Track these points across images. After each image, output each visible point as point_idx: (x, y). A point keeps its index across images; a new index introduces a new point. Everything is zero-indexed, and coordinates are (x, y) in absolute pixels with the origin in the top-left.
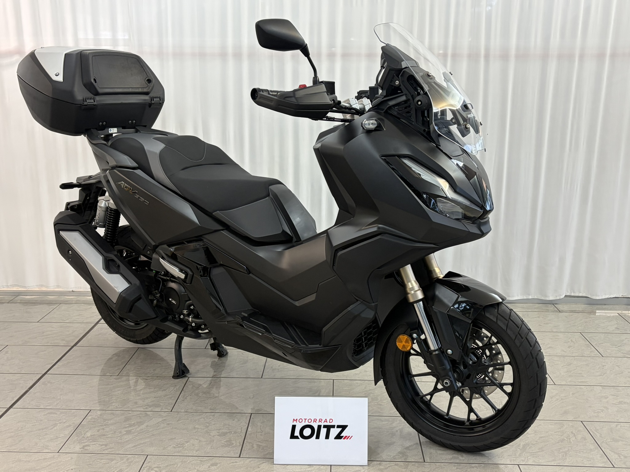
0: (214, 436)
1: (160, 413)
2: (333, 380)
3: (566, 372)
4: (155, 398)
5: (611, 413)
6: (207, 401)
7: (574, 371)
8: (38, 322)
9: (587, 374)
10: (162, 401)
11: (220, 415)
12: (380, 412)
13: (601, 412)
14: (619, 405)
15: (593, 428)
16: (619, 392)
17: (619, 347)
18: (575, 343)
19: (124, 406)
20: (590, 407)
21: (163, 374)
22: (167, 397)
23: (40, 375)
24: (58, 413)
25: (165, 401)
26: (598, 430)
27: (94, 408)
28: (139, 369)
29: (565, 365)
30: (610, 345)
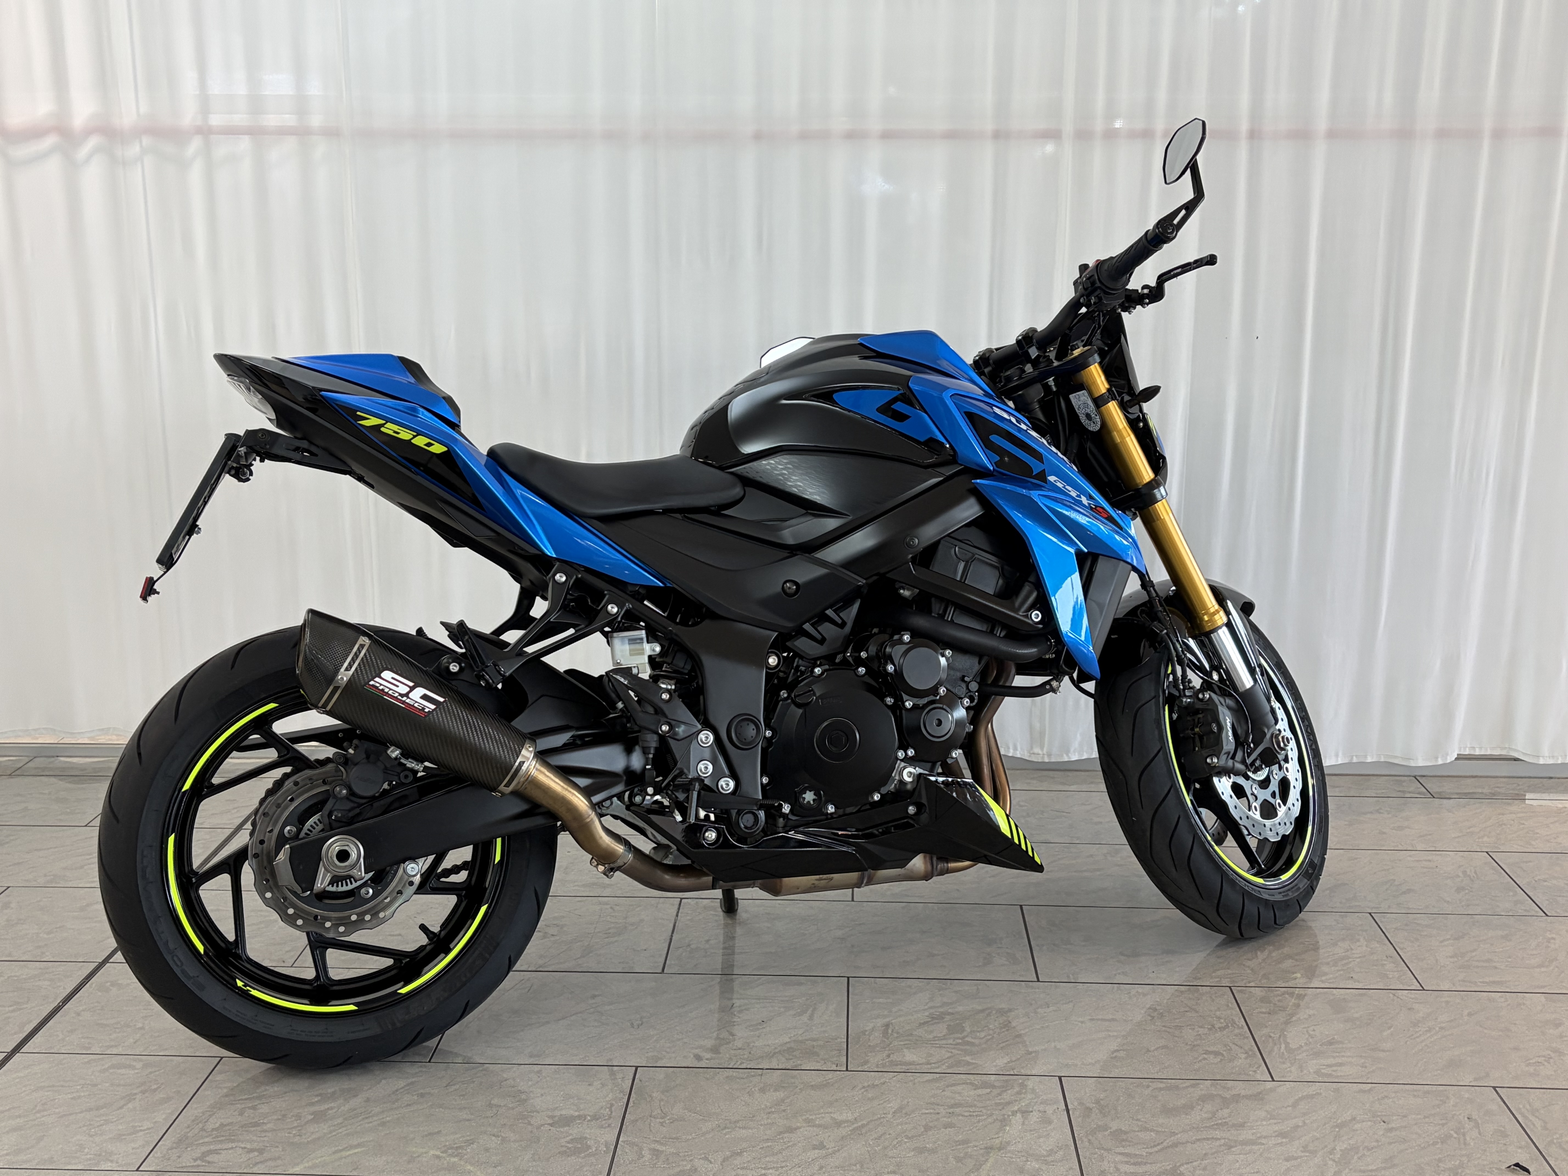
0: (538, 1128)
1: (402, 1065)
2: (849, 978)
3: (1450, 957)
6: (522, 1033)
7: (1474, 954)
8: (86, 826)
9: (1508, 962)
11: (556, 1072)
12: (968, 1064)
13: (1546, 1064)
15: (1522, 1104)
20: (1516, 1049)
23: (92, 966)
24: (137, 1067)
26: (1537, 1110)
29: (1449, 937)
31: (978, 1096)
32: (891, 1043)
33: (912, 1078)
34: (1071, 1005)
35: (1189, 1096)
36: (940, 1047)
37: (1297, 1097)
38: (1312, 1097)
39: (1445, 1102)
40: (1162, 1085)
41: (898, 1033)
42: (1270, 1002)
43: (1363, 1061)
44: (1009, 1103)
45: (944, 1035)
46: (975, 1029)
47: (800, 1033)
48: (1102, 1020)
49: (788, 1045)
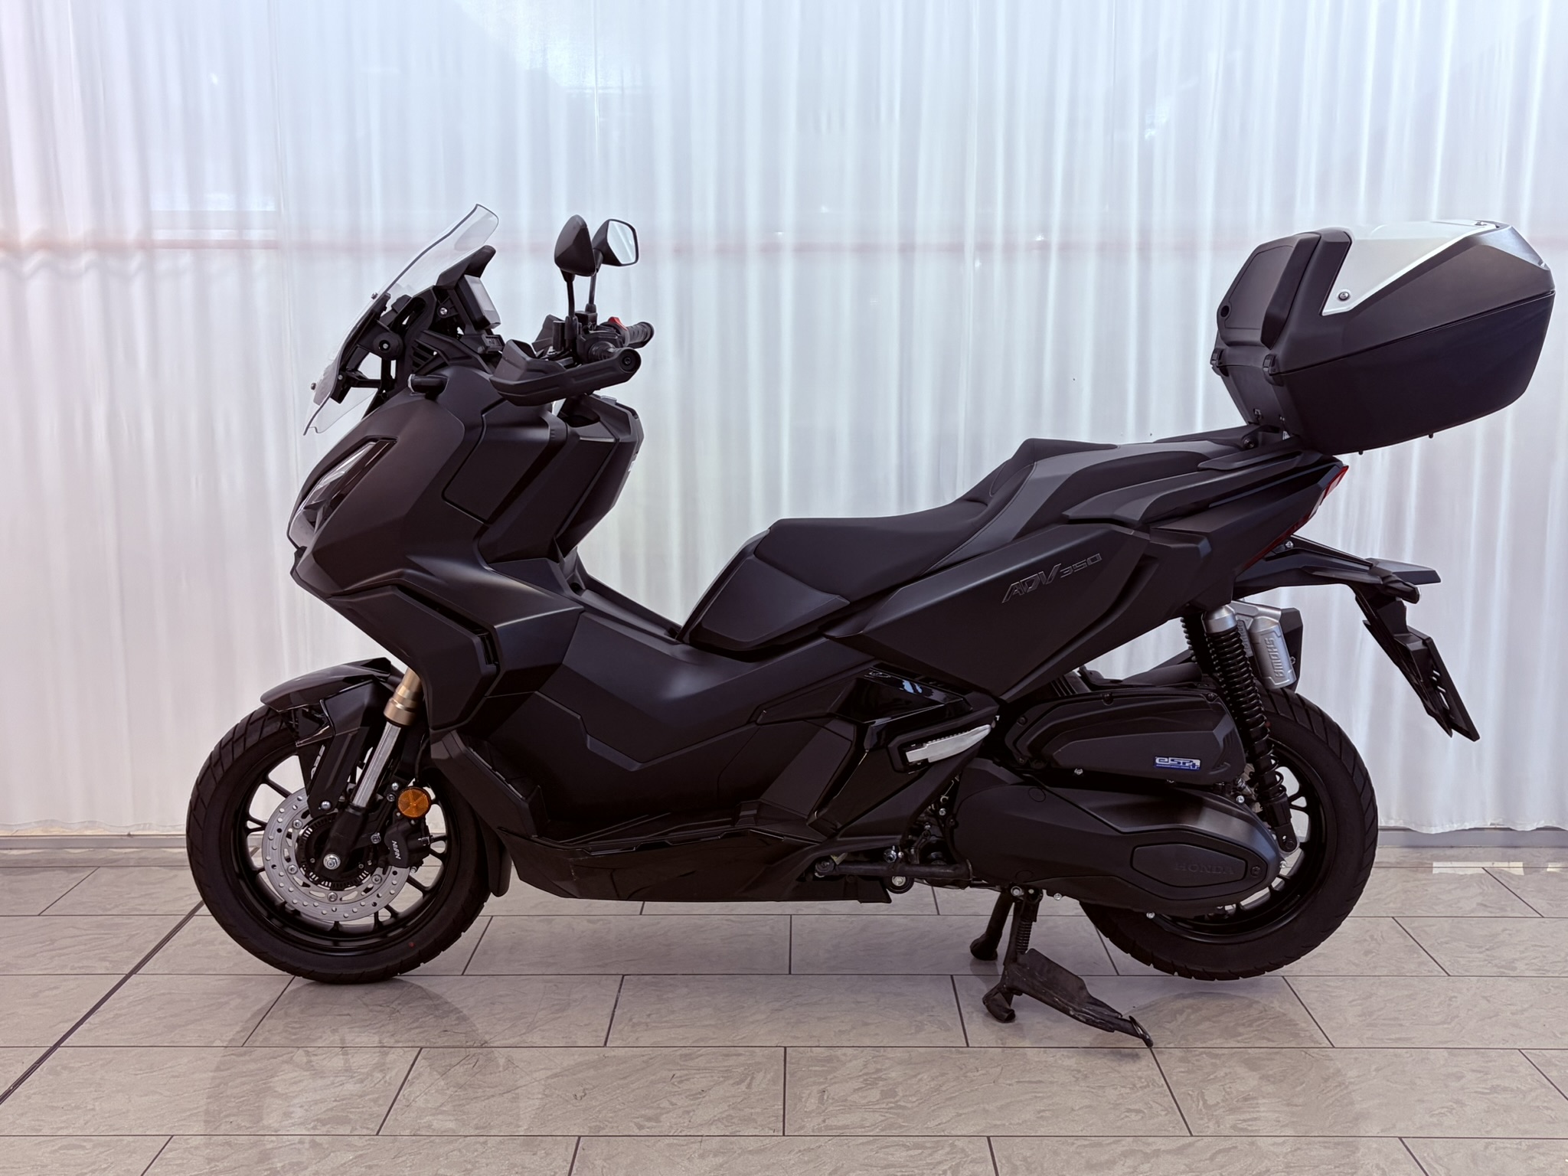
1: (350, 1138)
2: (785, 1048)
3: (1359, 1016)
4: (335, 1101)
5: (1473, 1117)
6: (467, 1107)
7: (1380, 1013)
8: (39, 915)
9: (1412, 1019)
10: (353, 1108)
11: (501, 1143)
12: (901, 1127)
13: (1449, 1114)
14: (1492, 1096)
15: (1428, 1154)
16: (1490, 1061)
17: (1488, 952)
18: (1380, 944)
19: (258, 1122)
20: (1421, 1101)
21: (356, 1041)
22: (367, 1098)
23: (44, 1051)
24: (88, 1147)
25: (361, 1110)
26: (1440, 1158)
27: (180, 1130)
28: (293, 1028)
29: (1357, 997)
30: (1467, 946)
31: (911, 1156)
32: (826, 1109)
33: (846, 1142)
34: (999, 1069)
35: (1112, 1152)
36: (874, 1111)
37: (1214, 1151)
38: (1228, 1150)
39: (1354, 1153)
40: (1086, 1143)
41: (833, 1099)
42: (1189, 1062)
43: (1277, 1115)
44: (940, 1163)
45: (878, 1101)
46: (908, 1093)
47: (739, 1100)
48: (1030, 1082)
49: (726, 1113)
